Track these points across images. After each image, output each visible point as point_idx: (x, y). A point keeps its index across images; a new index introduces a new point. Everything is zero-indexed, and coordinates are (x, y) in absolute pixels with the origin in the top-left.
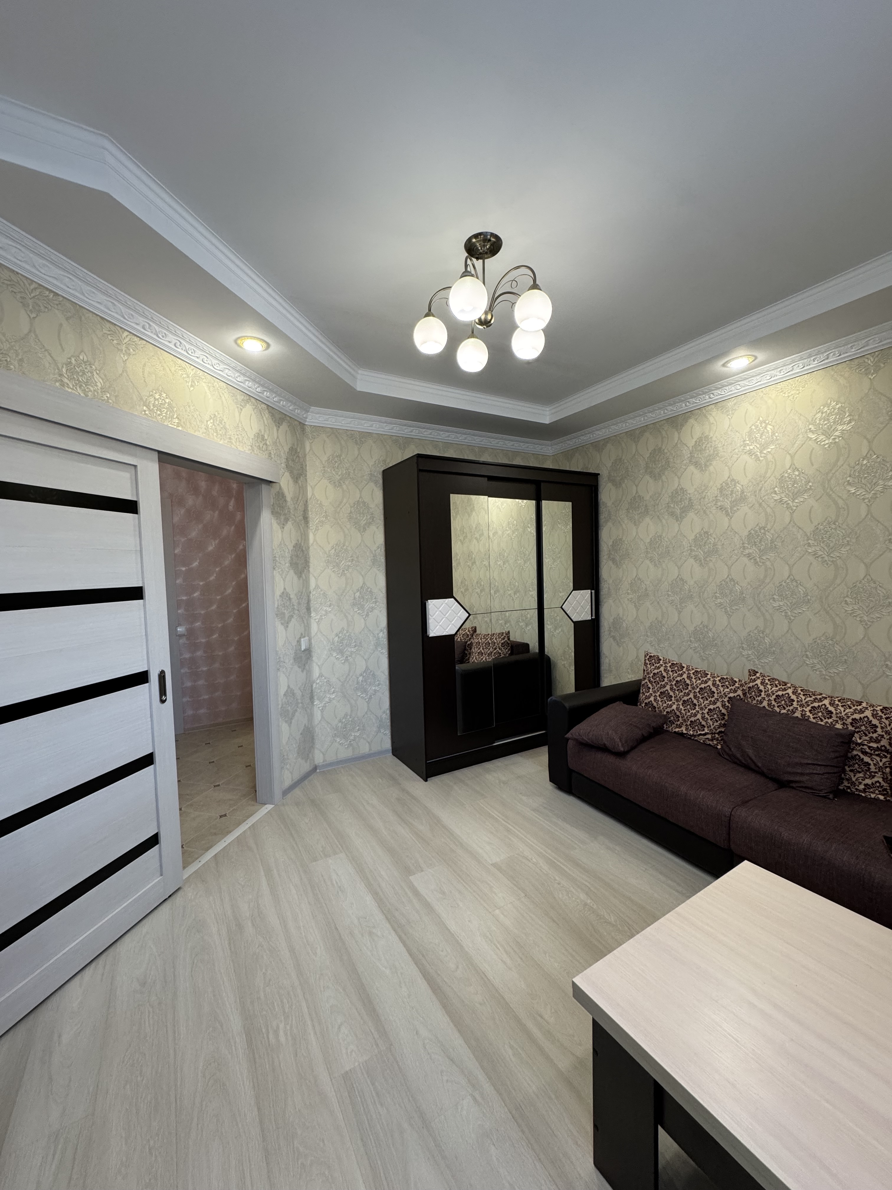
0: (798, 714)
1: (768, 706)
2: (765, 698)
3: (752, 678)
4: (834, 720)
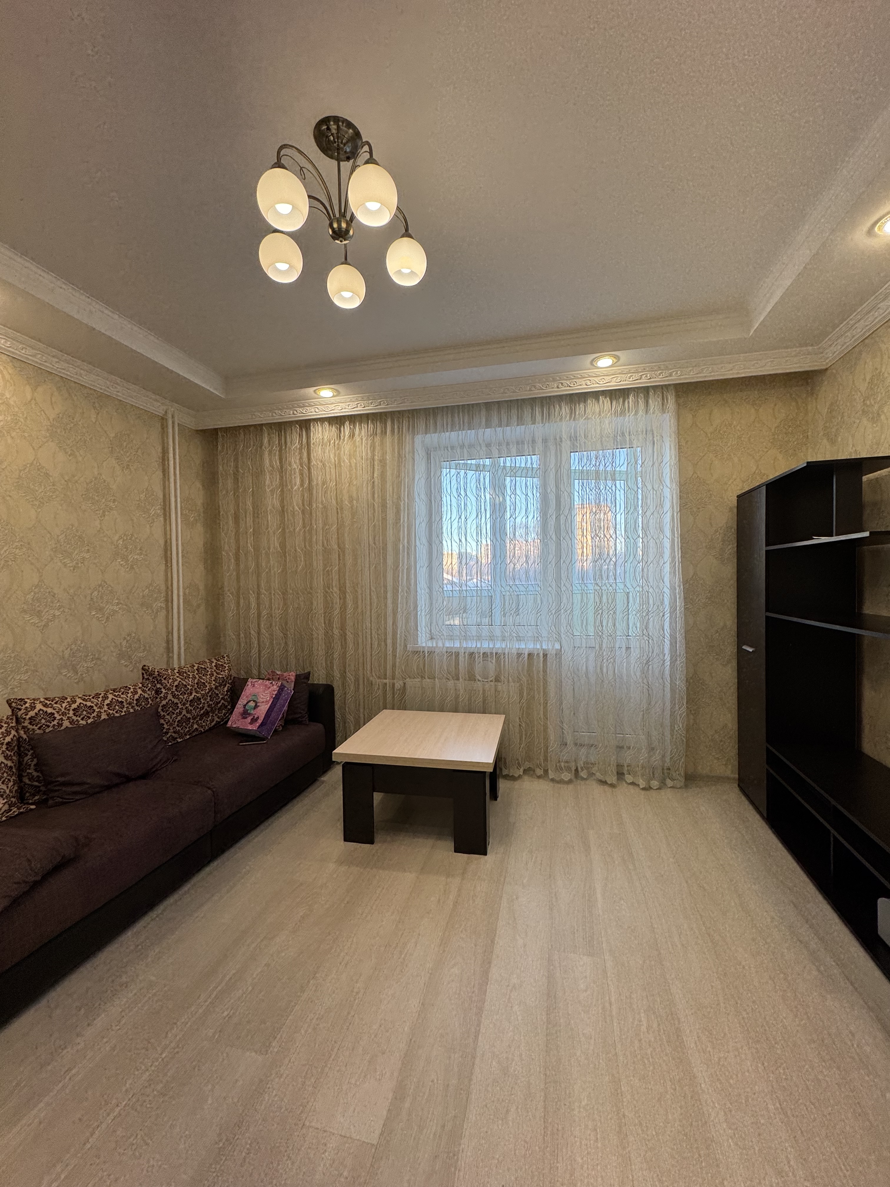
0: (104, 716)
1: (71, 724)
2: (62, 718)
3: (24, 707)
4: (127, 707)
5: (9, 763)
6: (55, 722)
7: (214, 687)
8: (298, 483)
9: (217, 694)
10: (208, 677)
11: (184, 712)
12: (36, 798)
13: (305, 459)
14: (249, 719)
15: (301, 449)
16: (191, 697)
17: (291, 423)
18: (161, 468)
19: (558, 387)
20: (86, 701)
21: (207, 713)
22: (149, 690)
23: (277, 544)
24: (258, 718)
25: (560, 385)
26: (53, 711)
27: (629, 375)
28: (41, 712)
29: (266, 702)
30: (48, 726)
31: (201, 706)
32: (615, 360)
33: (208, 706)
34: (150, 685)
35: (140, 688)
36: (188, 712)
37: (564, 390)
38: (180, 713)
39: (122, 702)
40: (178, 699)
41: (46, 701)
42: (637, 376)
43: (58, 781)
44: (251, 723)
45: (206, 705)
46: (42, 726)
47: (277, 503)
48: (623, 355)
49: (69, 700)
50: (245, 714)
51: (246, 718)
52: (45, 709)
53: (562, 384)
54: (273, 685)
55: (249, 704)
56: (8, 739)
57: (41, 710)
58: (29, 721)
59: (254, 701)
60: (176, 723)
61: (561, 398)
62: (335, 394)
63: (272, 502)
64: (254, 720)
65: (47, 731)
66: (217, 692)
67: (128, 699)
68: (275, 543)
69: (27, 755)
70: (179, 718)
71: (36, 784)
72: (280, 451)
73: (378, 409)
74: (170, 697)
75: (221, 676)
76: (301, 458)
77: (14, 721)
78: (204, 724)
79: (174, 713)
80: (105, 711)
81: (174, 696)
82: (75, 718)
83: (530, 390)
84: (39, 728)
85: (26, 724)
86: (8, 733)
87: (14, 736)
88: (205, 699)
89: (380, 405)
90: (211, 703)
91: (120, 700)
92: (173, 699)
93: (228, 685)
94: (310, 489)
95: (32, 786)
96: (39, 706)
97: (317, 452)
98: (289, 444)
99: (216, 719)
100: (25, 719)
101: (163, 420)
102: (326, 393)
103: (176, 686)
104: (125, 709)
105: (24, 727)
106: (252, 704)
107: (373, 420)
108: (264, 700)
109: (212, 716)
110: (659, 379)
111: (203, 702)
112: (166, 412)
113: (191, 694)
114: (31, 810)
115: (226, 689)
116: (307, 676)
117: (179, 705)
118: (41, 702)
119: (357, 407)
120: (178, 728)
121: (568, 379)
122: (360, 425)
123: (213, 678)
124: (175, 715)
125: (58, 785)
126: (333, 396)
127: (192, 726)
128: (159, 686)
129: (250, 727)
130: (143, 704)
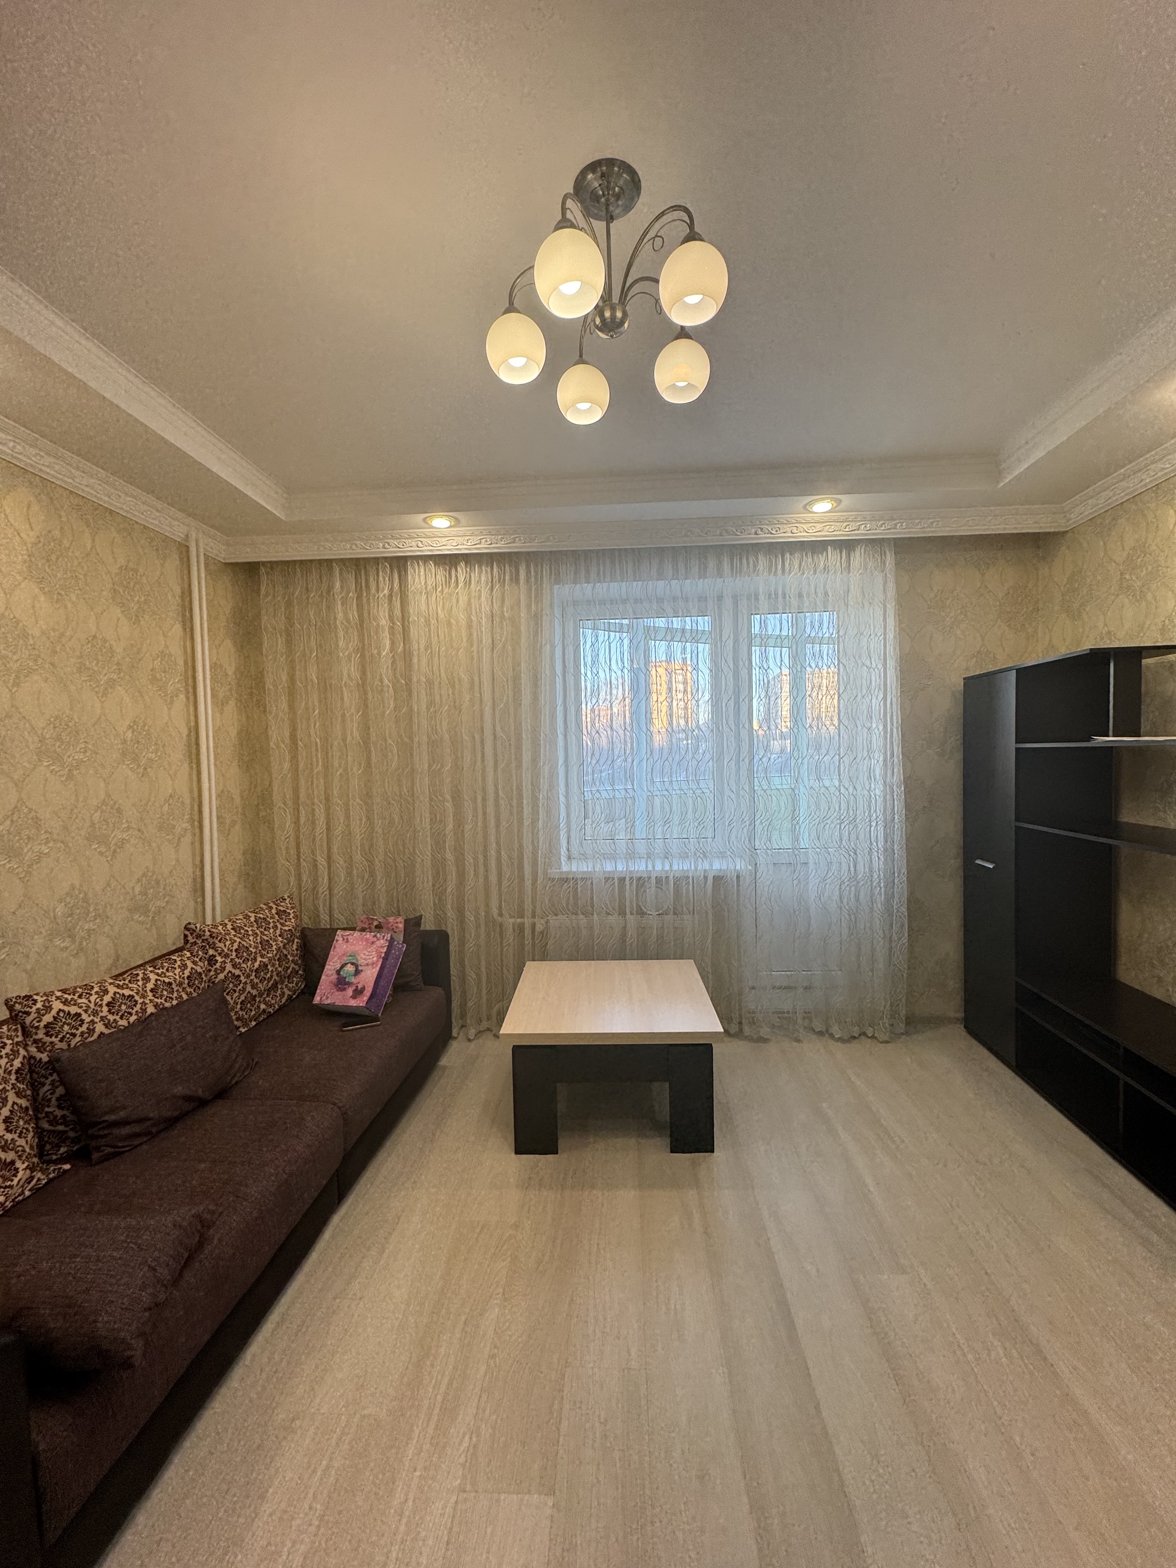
3: (34, 1008)
4: (177, 991)
5: (24, 1103)
6: (84, 1028)
7: (281, 945)
8: (388, 647)
9: (286, 956)
10: (271, 931)
11: (249, 988)
12: (63, 1150)
13: (398, 612)
14: (350, 991)
15: (391, 596)
16: (257, 965)
17: (376, 560)
18: (180, 619)
19: (756, 533)
20: (123, 988)
21: (275, 986)
22: (200, 960)
23: (356, 734)
24: (363, 988)
25: (759, 532)
26: (79, 1011)
27: (845, 524)
28: (62, 1014)
29: (373, 964)
30: (74, 1035)
31: (269, 975)
32: (835, 505)
33: (277, 974)
34: (200, 953)
35: (188, 958)
36: (253, 987)
37: (764, 538)
38: (244, 989)
39: (170, 984)
40: (240, 969)
41: (66, 996)
42: (853, 526)
43: (107, 1121)
44: (354, 997)
45: (275, 973)
46: (64, 1037)
47: (356, 675)
48: (847, 500)
49: (96, 989)
50: (341, 983)
51: (344, 989)
52: (66, 1008)
53: (762, 529)
54: (378, 939)
55: (345, 968)
56: (17, 1063)
57: (60, 1010)
58: (44, 1031)
59: (352, 964)
60: (239, 1006)
61: (757, 548)
62: (453, 523)
63: (349, 670)
64: (358, 992)
65: (73, 1044)
66: (285, 952)
67: (177, 977)
68: (354, 733)
69: (43, 1085)
70: (243, 997)
71: (61, 1128)
72: (359, 597)
73: (510, 548)
74: (229, 967)
75: (287, 928)
76: (391, 610)
77: (20, 1033)
78: (273, 1002)
79: (235, 991)
80: (151, 1001)
81: (234, 966)
82: (111, 1018)
83: (721, 535)
84: (61, 1041)
85: (41, 1035)
86: (15, 1053)
87: (24, 1057)
88: (273, 965)
89: (514, 542)
90: (280, 969)
91: (167, 980)
92: (233, 971)
93: (296, 940)
94: (407, 655)
95: (54, 1131)
96: (57, 1005)
97: (419, 605)
98: (373, 591)
99: (287, 992)
100: (37, 1028)
101: (184, 550)
102: (441, 522)
103: (236, 950)
104: (175, 994)
105: (35, 1041)
106: (350, 969)
107: (499, 562)
108: (370, 961)
109: (282, 988)
110: (881, 531)
111: (270, 969)
112: (187, 536)
113: (255, 959)
114: (65, 1171)
115: (295, 947)
116: (418, 921)
117: (242, 978)
118: (58, 998)
119: (480, 543)
120: (241, 1013)
121: (771, 523)
122: (480, 567)
123: (278, 932)
124: (237, 994)
125: (104, 1128)
126: (450, 527)
127: (259, 1007)
128: (211, 952)
129: (353, 1003)
130: (197, 982)
